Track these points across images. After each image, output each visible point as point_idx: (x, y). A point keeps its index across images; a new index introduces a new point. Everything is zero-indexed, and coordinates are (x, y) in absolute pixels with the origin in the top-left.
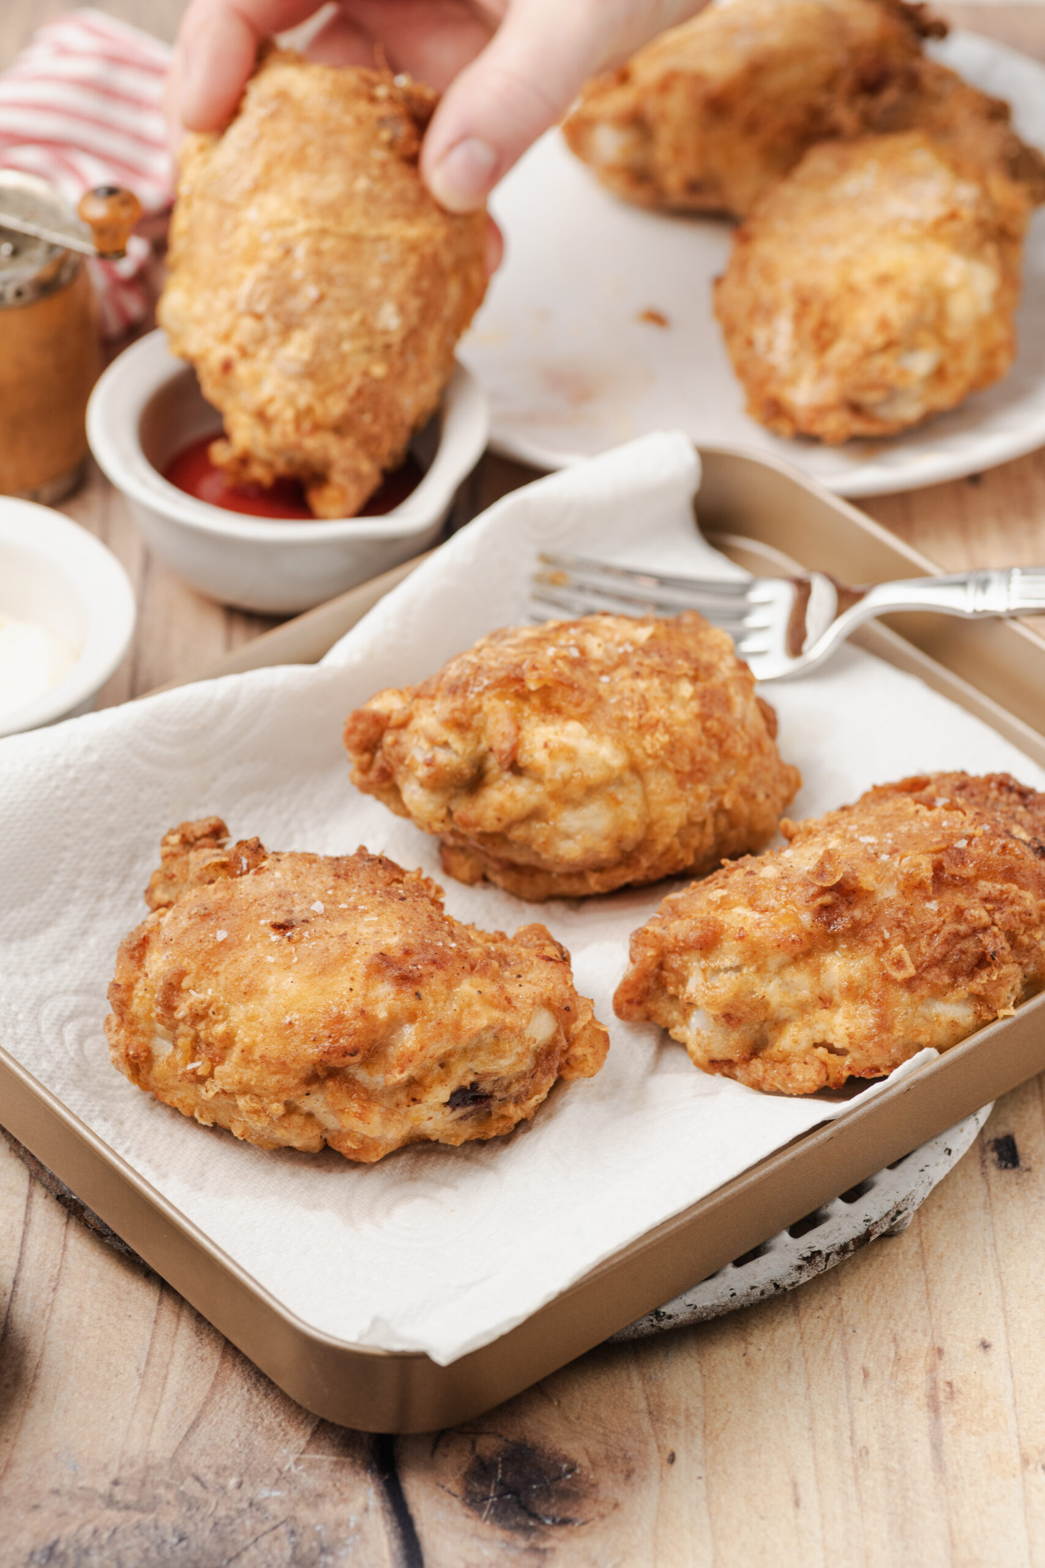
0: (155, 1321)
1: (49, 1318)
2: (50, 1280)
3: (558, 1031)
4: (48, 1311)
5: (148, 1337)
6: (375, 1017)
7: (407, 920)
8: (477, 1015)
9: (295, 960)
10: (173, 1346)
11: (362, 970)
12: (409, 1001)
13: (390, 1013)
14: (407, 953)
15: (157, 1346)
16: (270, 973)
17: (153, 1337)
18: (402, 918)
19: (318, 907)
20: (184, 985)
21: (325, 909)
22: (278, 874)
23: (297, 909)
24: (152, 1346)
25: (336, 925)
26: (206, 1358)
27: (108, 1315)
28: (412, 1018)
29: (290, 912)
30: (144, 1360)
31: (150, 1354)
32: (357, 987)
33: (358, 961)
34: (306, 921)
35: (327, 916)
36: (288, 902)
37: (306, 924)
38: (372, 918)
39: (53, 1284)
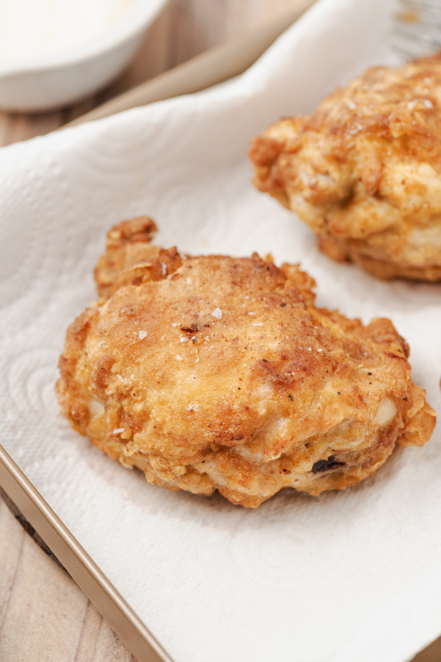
0: (84, 621)
1: (5, 614)
2: (9, 581)
3: (397, 415)
4: (5, 608)
5: (78, 635)
6: (257, 413)
7: (285, 326)
8: (335, 412)
9: (197, 360)
10: (95, 645)
11: (248, 373)
12: (284, 402)
13: (268, 410)
14: (284, 358)
15: (84, 643)
16: (178, 368)
17: (82, 635)
18: (282, 324)
19: (217, 313)
20: (113, 370)
21: (223, 315)
22: (189, 281)
23: (201, 314)
24: (80, 643)
25: (231, 329)
26: (120, 657)
27: (49, 613)
28: (286, 413)
29: (196, 316)
30: (73, 656)
31: (78, 651)
32: (244, 386)
33: (245, 365)
34: (207, 326)
35: (225, 321)
36: (195, 308)
37: (207, 329)
38: (257, 323)
39: (10, 584)
